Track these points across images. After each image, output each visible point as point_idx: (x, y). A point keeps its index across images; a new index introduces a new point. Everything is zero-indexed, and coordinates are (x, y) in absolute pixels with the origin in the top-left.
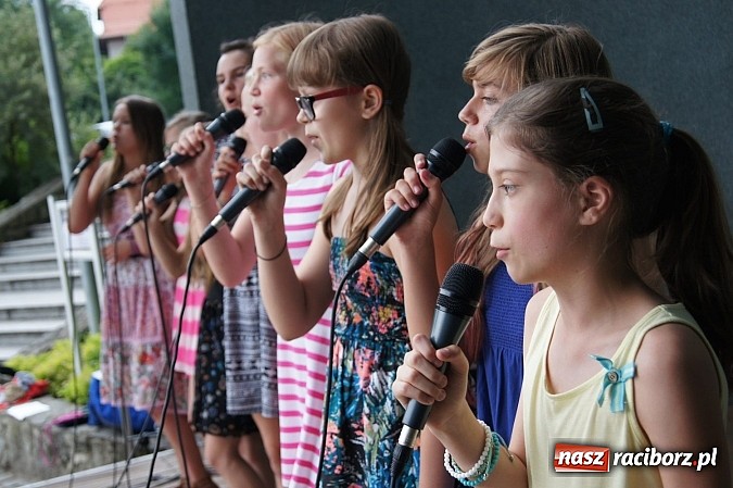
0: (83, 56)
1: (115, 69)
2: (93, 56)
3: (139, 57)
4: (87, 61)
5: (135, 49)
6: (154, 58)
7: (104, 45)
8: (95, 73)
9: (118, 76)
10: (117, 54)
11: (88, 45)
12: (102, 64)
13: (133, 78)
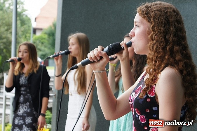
0: (27, 33)
1: (37, 39)
2: (30, 34)
3: (46, 36)
4: (28, 35)
5: (45, 33)
6: (51, 38)
7: (35, 31)
8: (30, 39)
9: (38, 42)
10: (39, 34)
11: (29, 30)
12: (33, 37)
13: (42, 43)
